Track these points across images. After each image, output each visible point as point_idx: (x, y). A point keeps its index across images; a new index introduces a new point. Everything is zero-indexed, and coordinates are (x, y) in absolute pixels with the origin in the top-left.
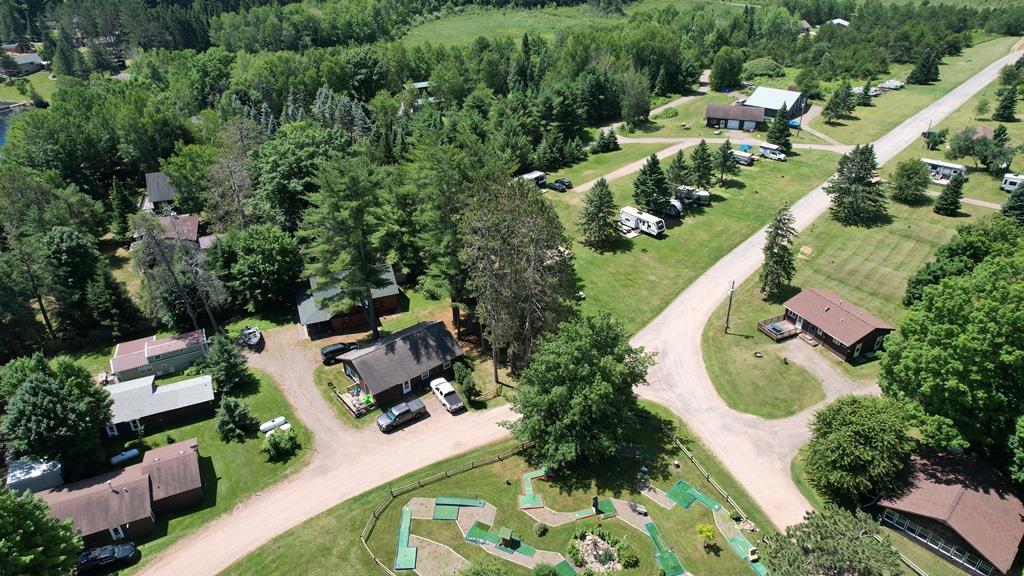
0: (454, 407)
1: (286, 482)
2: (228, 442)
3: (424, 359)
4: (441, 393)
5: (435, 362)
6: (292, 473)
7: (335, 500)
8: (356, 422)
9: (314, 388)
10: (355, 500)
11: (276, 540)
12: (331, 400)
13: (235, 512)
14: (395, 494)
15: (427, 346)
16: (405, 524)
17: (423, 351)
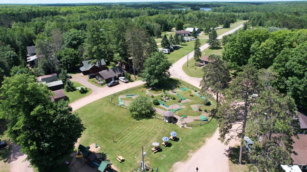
0: (126, 81)
1: (87, 97)
2: (69, 92)
3: (117, 72)
4: (122, 79)
5: (120, 73)
6: (88, 95)
7: (101, 97)
8: (102, 86)
9: (89, 83)
10: (106, 97)
11: (88, 105)
12: (94, 84)
13: (75, 102)
14: (116, 95)
15: (117, 70)
16: (120, 99)
17: (116, 71)
